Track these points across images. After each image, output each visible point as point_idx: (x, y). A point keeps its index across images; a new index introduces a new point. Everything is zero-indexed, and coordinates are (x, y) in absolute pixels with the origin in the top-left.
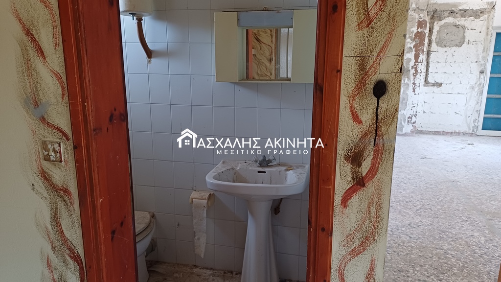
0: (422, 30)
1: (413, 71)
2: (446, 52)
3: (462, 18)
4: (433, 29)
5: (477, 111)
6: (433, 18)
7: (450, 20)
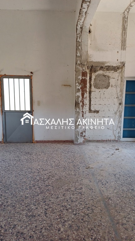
0: (84, 77)
1: (81, 104)
2: (100, 92)
3: (107, 71)
4: (91, 77)
5: (119, 127)
6: (91, 71)
7: (101, 72)
